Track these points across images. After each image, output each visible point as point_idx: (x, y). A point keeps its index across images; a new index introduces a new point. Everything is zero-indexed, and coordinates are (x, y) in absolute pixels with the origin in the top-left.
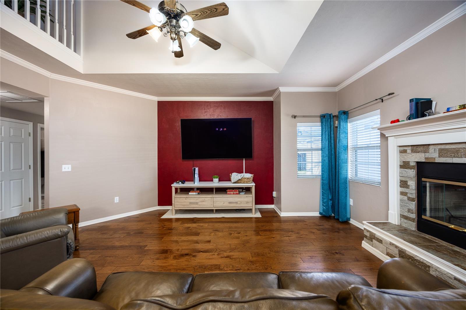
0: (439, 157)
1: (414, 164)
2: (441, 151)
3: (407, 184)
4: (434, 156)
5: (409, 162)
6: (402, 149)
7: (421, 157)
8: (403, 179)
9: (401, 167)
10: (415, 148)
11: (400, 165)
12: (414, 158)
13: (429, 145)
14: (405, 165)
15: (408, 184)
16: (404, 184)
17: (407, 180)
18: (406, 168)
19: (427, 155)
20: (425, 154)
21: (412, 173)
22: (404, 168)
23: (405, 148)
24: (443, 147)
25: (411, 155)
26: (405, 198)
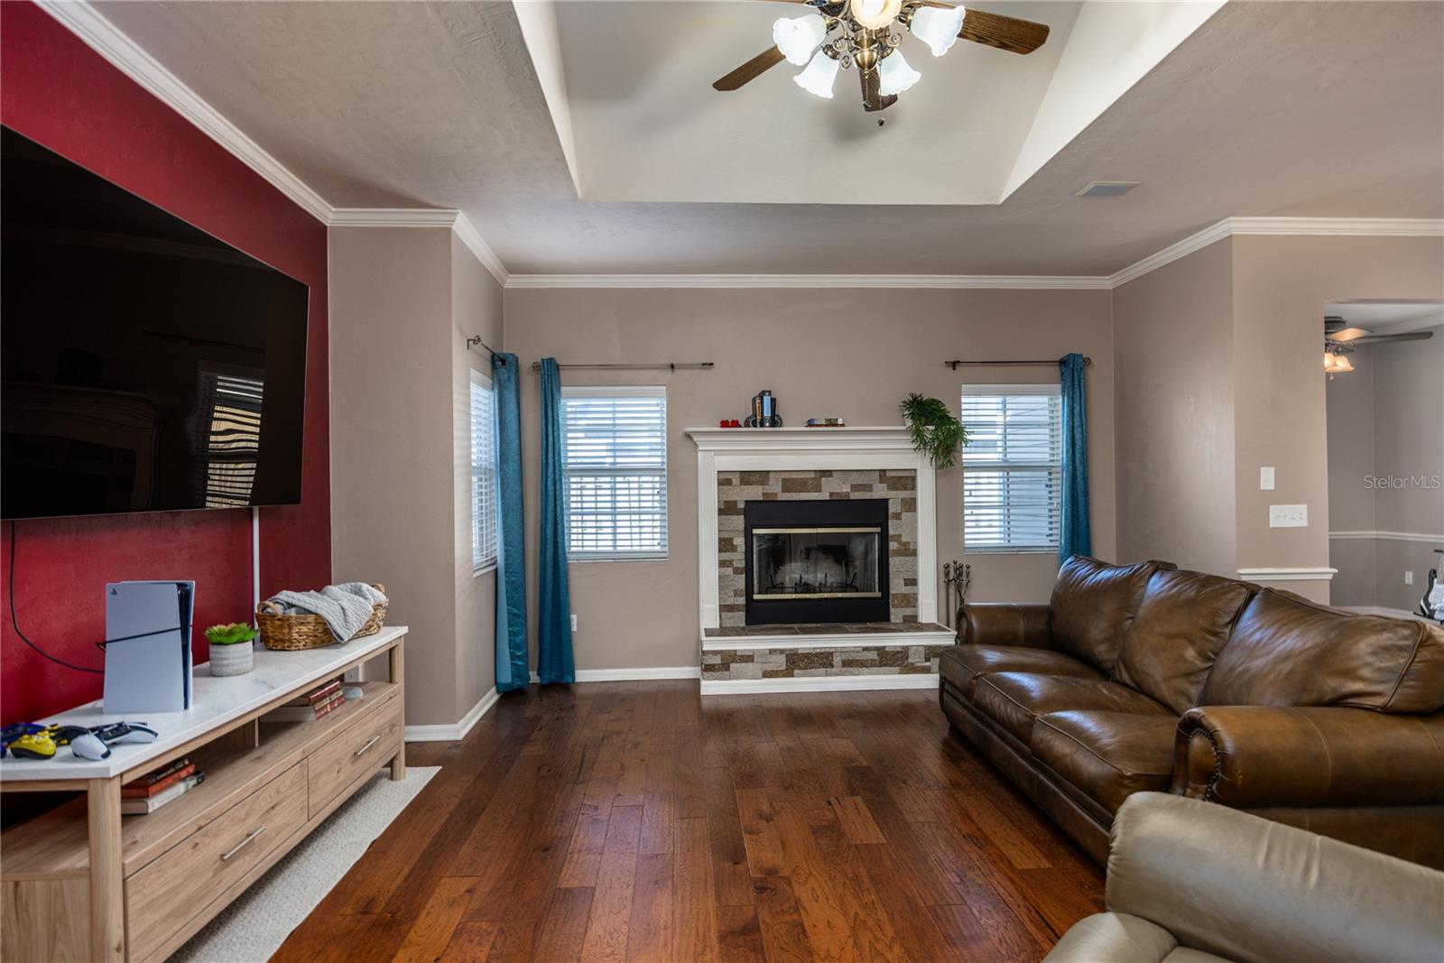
0: (783, 492)
1: (741, 505)
2: (785, 481)
3: (732, 545)
4: (776, 489)
5: (735, 502)
6: (723, 476)
7: (755, 493)
8: (726, 535)
9: (721, 512)
10: (747, 477)
11: (719, 510)
12: (744, 494)
13: (769, 472)
14: (726, 509)
15: (735, 543)
16: (725, 545)
17: (732, 535)
18: (731, 514)
19: (768, 489)
20: (765, 487)
21: (739, 521)
22: (727, 515)
23: (729, 476)
24: (788, 476)
25: (739, 490)
26: (730, 570)
